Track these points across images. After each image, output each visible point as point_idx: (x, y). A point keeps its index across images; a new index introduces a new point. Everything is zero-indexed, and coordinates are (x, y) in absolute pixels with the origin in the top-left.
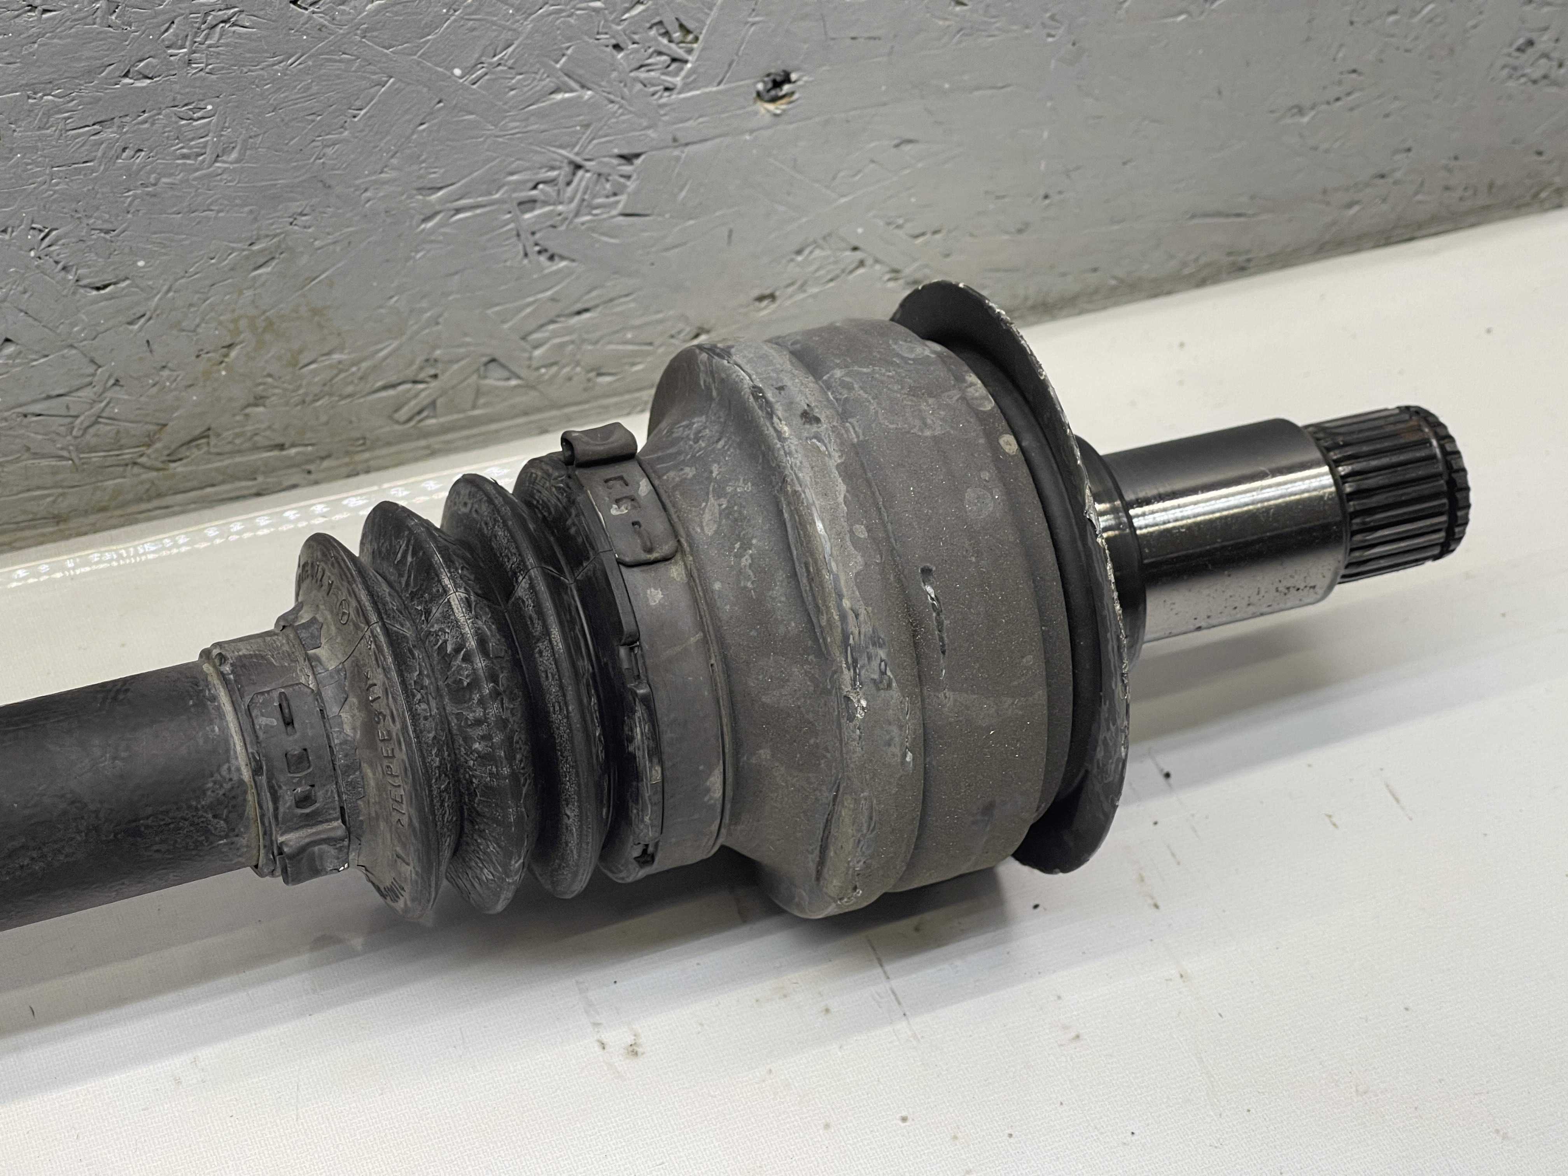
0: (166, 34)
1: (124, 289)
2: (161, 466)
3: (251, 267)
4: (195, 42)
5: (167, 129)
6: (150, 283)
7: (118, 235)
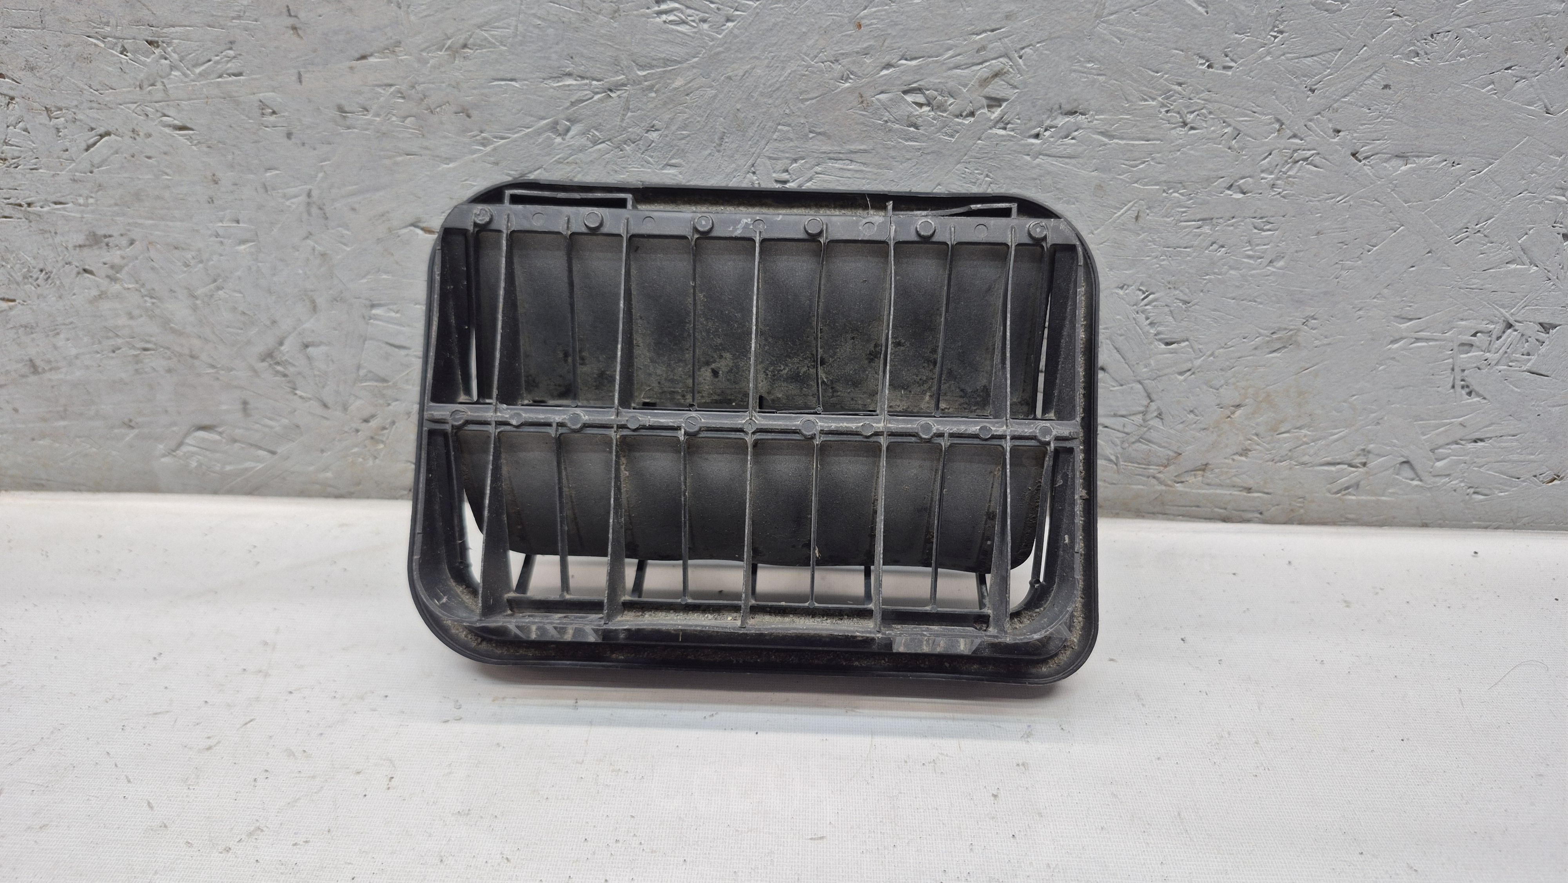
0: (1263, 162)
1: (1183, 347)
2: (1170, 483)
3: (1268, 350)
4: (1281, 171)
5: (1244, 234)
6: (1200, 347)
7: (1190, 307)
